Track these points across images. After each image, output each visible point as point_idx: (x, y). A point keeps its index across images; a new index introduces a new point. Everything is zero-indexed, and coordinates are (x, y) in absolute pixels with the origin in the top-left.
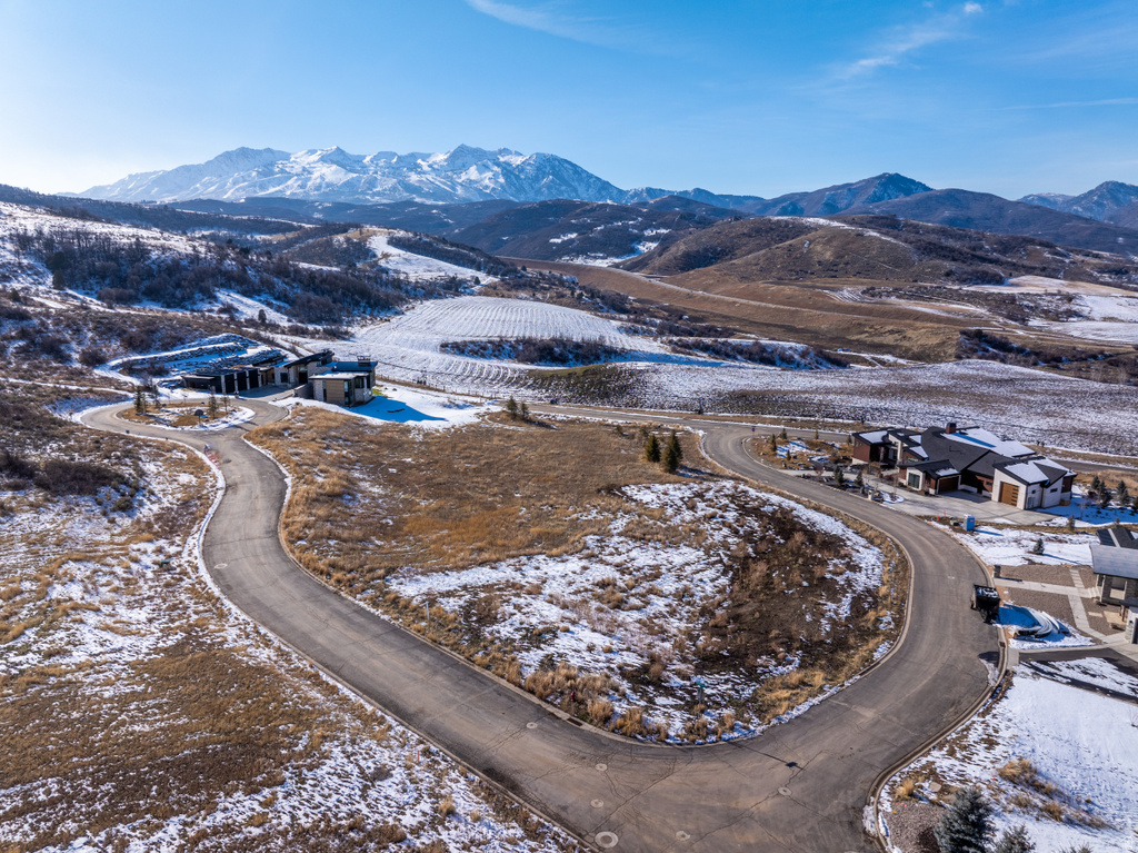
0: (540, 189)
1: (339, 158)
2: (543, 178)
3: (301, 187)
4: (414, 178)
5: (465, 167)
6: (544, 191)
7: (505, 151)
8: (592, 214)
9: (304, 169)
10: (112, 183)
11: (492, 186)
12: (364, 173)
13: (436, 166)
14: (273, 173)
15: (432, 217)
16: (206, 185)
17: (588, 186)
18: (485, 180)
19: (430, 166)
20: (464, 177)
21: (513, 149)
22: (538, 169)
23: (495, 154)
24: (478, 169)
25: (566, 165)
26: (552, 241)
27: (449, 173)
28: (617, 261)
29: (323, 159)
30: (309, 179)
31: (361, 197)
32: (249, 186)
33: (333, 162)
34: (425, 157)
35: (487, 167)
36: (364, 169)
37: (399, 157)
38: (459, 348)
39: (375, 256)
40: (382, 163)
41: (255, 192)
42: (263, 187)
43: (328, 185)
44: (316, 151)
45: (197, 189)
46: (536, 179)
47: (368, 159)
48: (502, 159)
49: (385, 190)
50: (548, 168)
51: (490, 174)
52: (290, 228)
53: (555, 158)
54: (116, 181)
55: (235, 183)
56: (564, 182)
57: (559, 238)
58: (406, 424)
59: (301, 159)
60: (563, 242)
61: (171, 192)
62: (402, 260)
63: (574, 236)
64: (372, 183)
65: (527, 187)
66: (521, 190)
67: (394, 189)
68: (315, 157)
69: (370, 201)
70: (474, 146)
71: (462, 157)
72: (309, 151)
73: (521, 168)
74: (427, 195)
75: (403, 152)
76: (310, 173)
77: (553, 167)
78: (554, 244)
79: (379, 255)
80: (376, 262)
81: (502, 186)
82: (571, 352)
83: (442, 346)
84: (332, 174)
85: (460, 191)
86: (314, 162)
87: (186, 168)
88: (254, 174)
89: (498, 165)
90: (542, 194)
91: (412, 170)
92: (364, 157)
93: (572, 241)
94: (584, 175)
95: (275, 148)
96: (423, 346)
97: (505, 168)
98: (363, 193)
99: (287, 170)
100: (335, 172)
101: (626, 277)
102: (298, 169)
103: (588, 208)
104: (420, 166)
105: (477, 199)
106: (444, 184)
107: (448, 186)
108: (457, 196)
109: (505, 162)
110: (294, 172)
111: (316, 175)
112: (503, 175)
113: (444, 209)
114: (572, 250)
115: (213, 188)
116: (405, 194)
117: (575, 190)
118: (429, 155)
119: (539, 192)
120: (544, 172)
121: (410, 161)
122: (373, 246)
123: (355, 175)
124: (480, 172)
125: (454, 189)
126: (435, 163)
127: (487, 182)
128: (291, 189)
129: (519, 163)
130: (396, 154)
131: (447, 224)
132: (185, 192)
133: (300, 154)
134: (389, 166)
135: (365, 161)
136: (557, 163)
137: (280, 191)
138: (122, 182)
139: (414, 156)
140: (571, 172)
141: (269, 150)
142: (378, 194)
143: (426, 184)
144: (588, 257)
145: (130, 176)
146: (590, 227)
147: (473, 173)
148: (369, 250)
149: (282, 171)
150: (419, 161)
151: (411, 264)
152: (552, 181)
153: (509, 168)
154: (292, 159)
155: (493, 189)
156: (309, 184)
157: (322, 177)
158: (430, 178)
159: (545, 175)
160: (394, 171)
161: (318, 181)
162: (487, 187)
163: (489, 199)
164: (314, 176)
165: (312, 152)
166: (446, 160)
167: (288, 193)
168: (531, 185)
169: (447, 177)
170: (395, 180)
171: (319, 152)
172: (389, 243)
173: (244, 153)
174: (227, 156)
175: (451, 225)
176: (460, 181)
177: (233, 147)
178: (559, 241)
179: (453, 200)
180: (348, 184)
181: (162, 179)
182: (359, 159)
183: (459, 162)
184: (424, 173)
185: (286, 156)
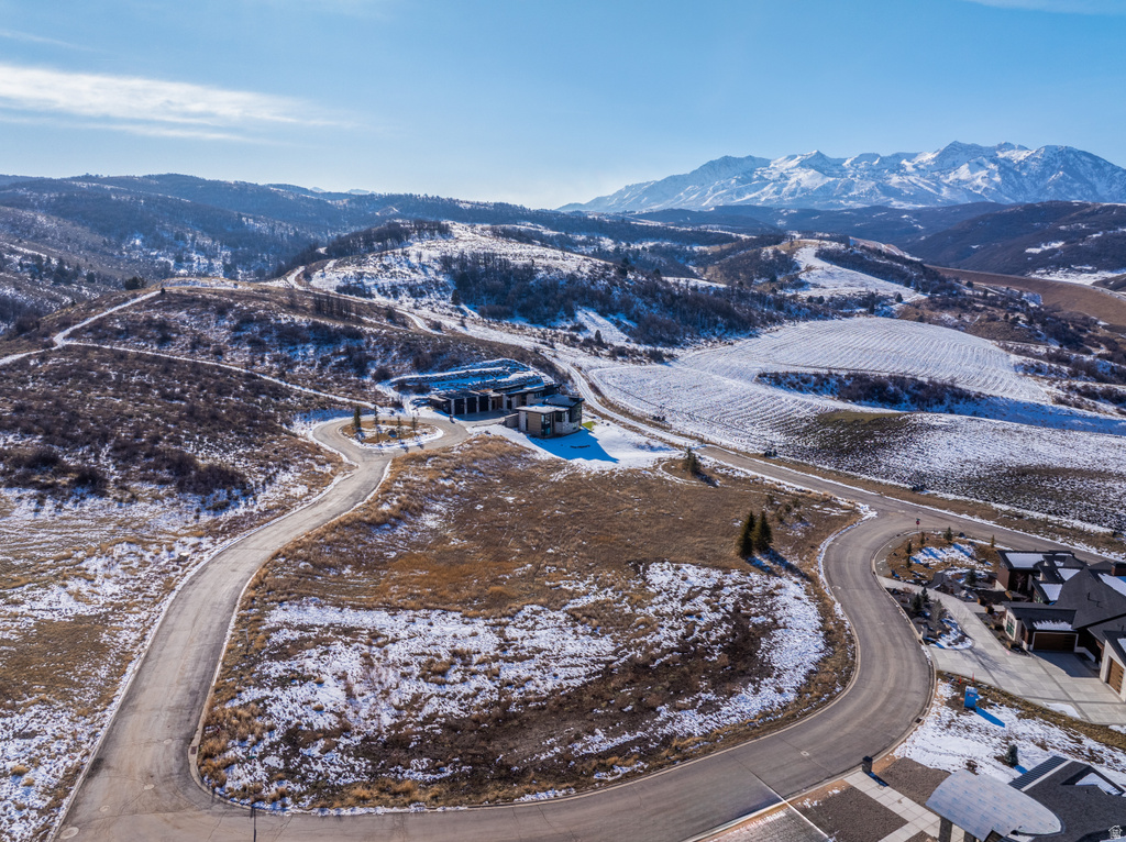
0: (1045, 187)
1: (819, 163)
2: (1051, 174)
3: (776, 193)
4: (895, 180)
5: (955, 166)
6: (1051, 189)
7: (1007, 146)
8: (1092, 218)
9: (782, 175)
10: (611, 194)
11: (985, 185)
12: (842, 177)
13: (921, 167)
14: (751, 180)
15: (900, 223)
16: (689, 194)
17: (1112, 181)
18: (976, 180)
19: (915, 167)
20: (952, 177)
21: (1016, 143)
22: (1046, 164)
23: (993, 149)
24: (969, 168)
25: (1083, 158)
26: (1029, 250)
27: (936, 174)
28: (1110, 275)
29: (802, 165)
30: (785, 185)
31: (834, 201)
32: (727, 194)
33: (811, 167)
34: (910, 157)
35: (981, 165)
36: (843, 172)
37: (882, 158)
38: (777, 380)
39: (798, 269)
40: (862, 165)
41: (732, 199)
42: (740, 194)
43: (803, 190)
44: (796, 156)
45: (680, 198)
46: (1042, 176)
47: (848, 162)
48: (1001, 155)
49: (862, 194)
50: (1059, 163)
51: (983, 173)
52: (728, 239)
53: (1070, 151)
54: (615, 192)
55: (714, 191)
56: (1077, 176)
57: (1039, 247)
58: (575, 462)
59: (781, 165)
60: (1044, 252)
61: (658, 201)
62: (824, 274)
63: (1061, 244)
64: (848, 187)
65: (1028, 185)
66: (1021, 189)
67: (871, 192)
68: (794, 163)
69: (843, 206)
70: (969, 143)
71: (952, 155)
72: (789, 157)
73: (1024, 165)
74: (907, 198)
75: (886, 152)
76: (787, 179)
77: (1066, 162)
78: (1031, 254)
79: (803, 268)
80: (796, 276)
81: (997, 185)
82: (907, 392)
83: (760, 376)
84: (808, 179)
85: (945, 192)
86: (793, 168)
87: (674, 179)
88: (733, 181)
89: (995, 161)
90: (1047, 193)
91: (894, 172)
92: (844, 160)
93: (1054, 251)
94: (1108, 169)
95: (756, 156)
96: (739, 374)
97: (1004, 165)
98: (838, 197)
99: (765, 176)
100: (812, 177)
101: (1105, 297)
102: (775, 175)
103: (1088, 210)
104: (903, 167)
105: (965, 200)
106: (928, 185)
107: (932, 187)
108: (941, 197)
109: (1004, 159)
110: (771, 178)
111: (793, 180)
112: (1000, 173)
113: (917, 214)
114: (1052, 262)
115: (694, 196)
116: (882, 198)
117: (1093, 187)
118: (915, 155)
119: (1044, 190)
120: (1053, 168)
121: (894, 163)
122: (799, 258)
123: (831, 179)
124: (972, 170)
125: (938, 190)
126: (921, 163)
127: (979, 181)
128: (765, 196)
129: (1022, 158)
130: (878, 155)
131: (916, 230)
132: (669, 201)
133: (780, 160)
134: (870, 168)
135: (844, 164)
136: (1072, 156)
137: (756, 198)
138: (620, 193)
139: (898, 156)
140: (1090, 165)
141: (750, 158)
142: (853, 198)
143: (908, 186)
144: (1071, 270)
145: (627, 187)
146: (1083, 235)
147: (964, 172)
148: (794, 263)
149: (760, 178)
150: (904, 162)
151: (833, 278)
152: (1063, 178)
153: (1008, 165)
154: (772, 165)
155: (986, 189)
156: (785, 189)
157: (798, 183)
158: (912, 179)
159: (1054, 170)
160: (875, 173)
161: (794, 186)
162: (978, 187)
163: (979, 200)
164: (790, 182)
165: (792, 157)
166: (933, 160)
167: (763, 199)
168: (1034, 183)
169: (933, 178)
170: (873, 183)
171: (799, 158)
172: (817, 255)
173: (727, 162)
174: (711, 165)
175: (920, 231)
176: (946, 181)
177: (716, 157)
178: (1038, 251)
179: (935, 202)
180: (824, 189)
181: (653, 190)
182: (838, 163)
183: (949, 161)
184: (907, 174)
185: (766, 163)
